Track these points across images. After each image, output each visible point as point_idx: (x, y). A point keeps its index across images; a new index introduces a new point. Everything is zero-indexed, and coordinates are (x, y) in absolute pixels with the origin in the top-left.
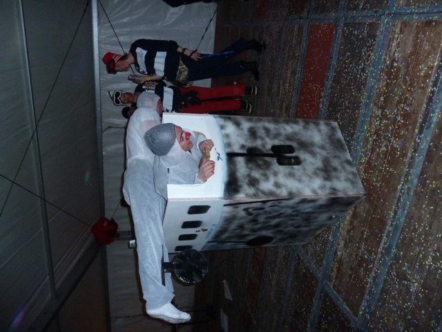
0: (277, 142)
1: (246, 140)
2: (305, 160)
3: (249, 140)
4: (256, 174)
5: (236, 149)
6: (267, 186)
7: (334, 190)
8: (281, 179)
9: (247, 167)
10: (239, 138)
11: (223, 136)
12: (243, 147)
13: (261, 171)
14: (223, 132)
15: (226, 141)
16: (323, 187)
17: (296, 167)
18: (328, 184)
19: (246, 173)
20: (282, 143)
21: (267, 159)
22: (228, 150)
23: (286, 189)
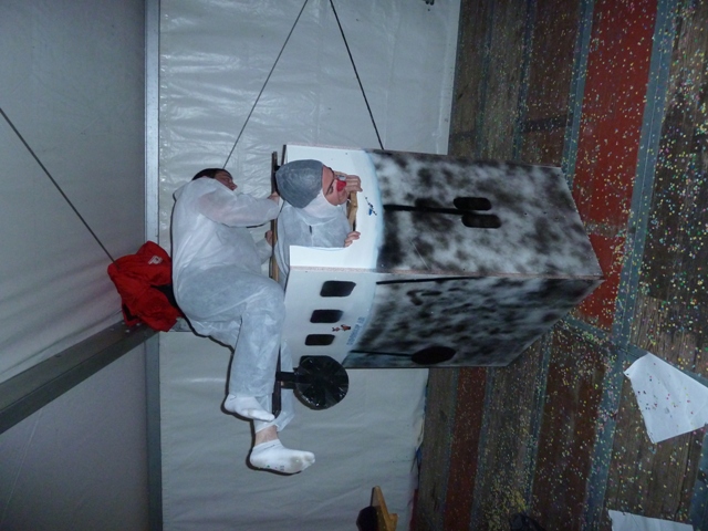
0: (463, 193)
1: (416, 187)
2: (507, 221)
3: (420, 188)
4: (429, 238)
5: (399, 200)
6: (445, 256)
7: (552, 268)
8: (468, 247)
9: (415, 227)
10: (404, 184)
11: (379, 180)
12: (409, 197)
13: (436, 234)
14: (379, 173)
15: (383, 187)
16: (534, 263)
17: (492, 230)
18: (543, 258)
19: (413, 236)
20: (472, 195)
21: (447, 216)
22: (386, 201)
23: (475, 262)
